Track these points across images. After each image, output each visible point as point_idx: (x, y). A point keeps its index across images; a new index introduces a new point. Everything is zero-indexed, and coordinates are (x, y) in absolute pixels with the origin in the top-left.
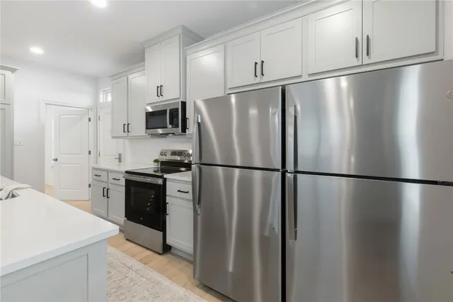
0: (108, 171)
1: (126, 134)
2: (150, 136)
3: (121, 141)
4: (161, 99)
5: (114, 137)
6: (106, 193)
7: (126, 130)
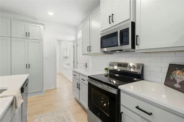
0: (79, 74)
1: (88, 53)
2: (103, 53)
3: (87, 56)
4: (113, 24)
5: (83, 54)
6: (78, 86)
7: (89, 50)
